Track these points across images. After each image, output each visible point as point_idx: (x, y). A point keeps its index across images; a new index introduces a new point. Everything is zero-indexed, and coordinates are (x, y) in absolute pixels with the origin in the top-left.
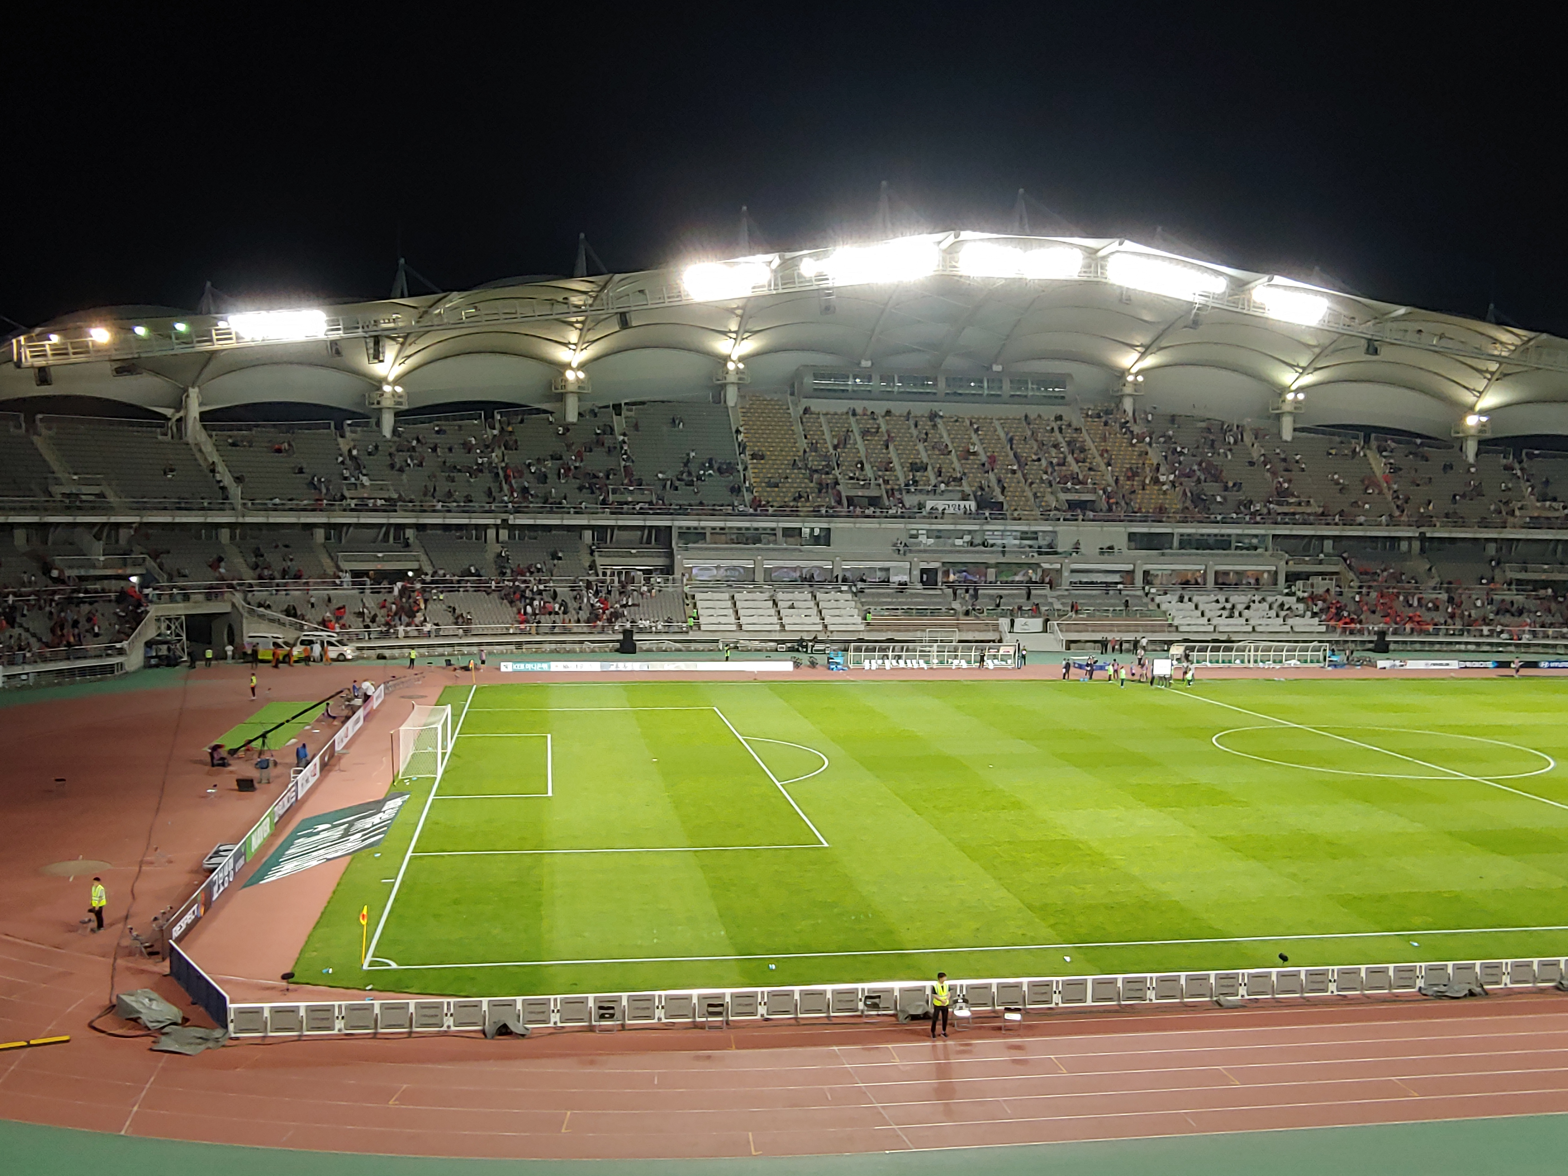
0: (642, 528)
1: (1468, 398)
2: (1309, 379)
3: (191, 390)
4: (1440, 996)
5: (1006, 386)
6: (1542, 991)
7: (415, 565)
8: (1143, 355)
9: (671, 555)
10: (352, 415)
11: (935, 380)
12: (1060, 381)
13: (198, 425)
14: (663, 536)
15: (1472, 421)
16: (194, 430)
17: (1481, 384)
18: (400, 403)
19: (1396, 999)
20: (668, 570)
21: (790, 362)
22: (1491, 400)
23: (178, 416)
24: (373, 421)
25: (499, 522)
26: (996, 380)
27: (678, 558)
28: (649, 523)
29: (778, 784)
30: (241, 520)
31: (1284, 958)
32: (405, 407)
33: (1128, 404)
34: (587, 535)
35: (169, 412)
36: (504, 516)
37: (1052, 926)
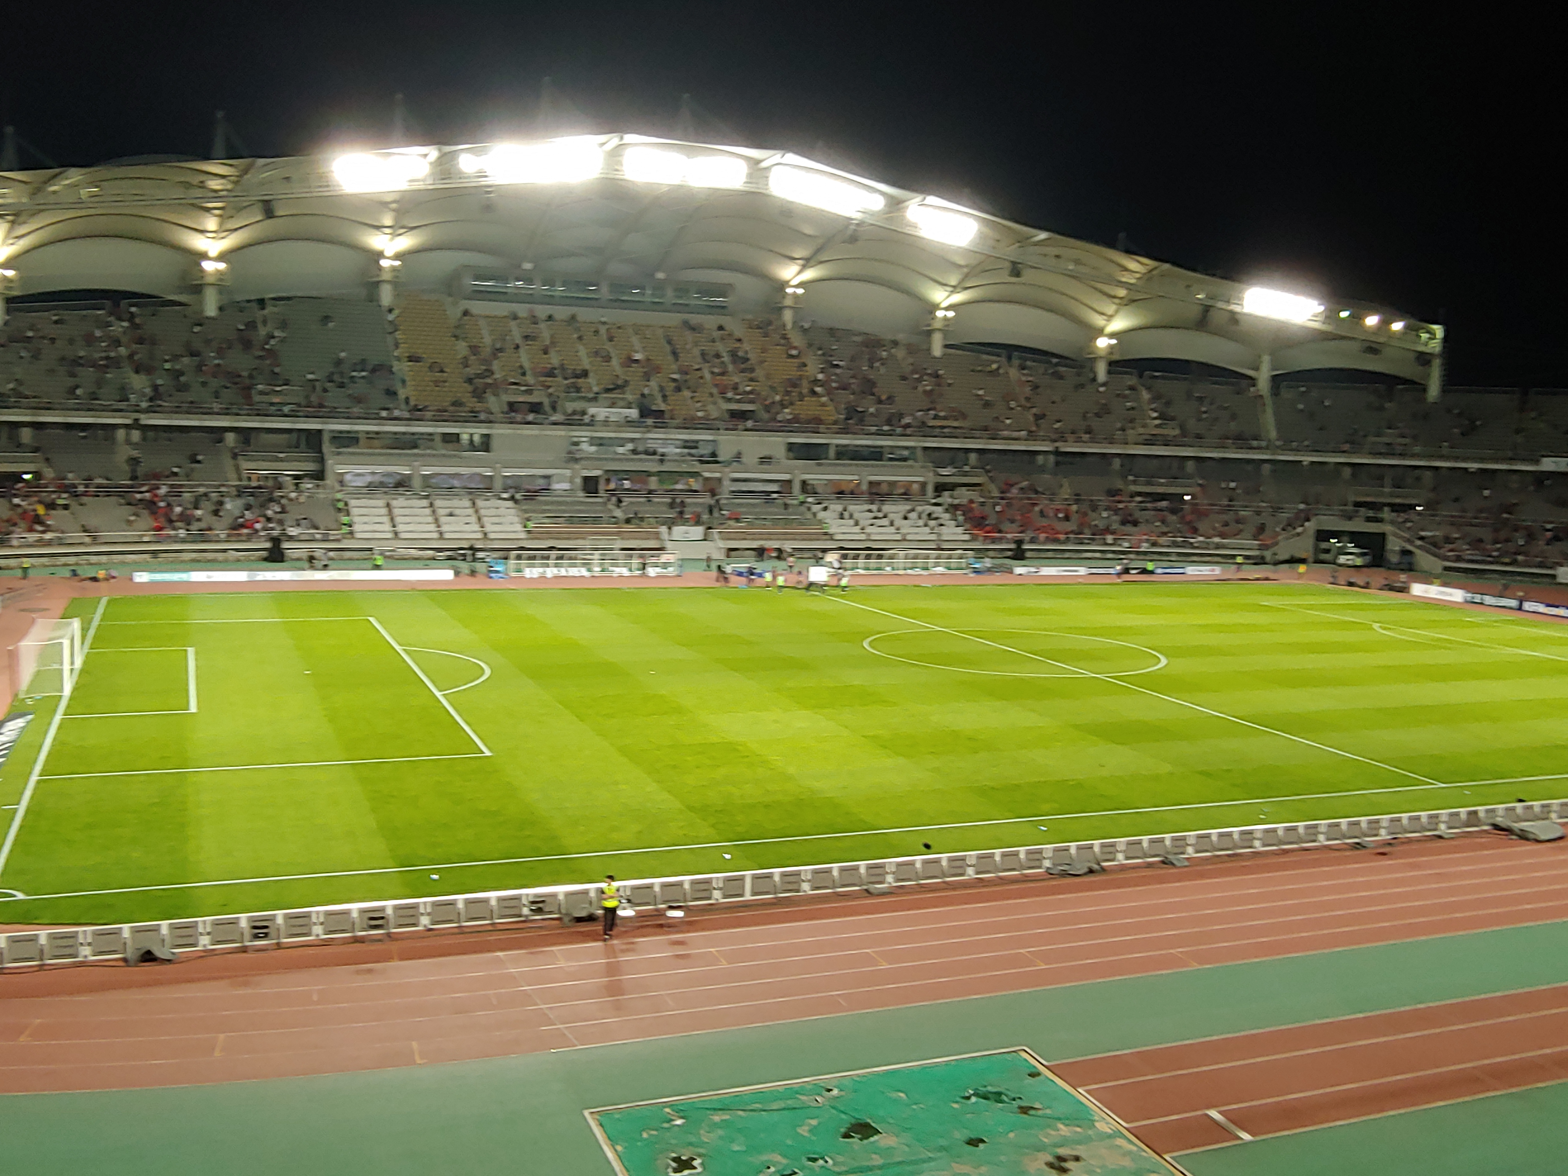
0: (290, 431)
1: (1102, 319)
2: (958, 298)
4: (1065, 872)
5: (670, 293)
6: (1150, 865)
7: (34, 467)
8: (804, 267)
9: (321, 460)
11: (598, 285)
12: (722, 290)
14: (312, 440)
15: (1104, 341)
17: (1113, 307)
18: (12, 289)
20: (319, 476)
21: (448, 261)
22: (1122, 322)
25: (129, 422)
26: (659, 287)
27: (329, 462)
28: (299, 426)
29: (438, 694)
31: (927, 846)
32: (17, 293)
33: (788, 316)
34: (230, 437)
36: (136, 416)
37: (713, 827)
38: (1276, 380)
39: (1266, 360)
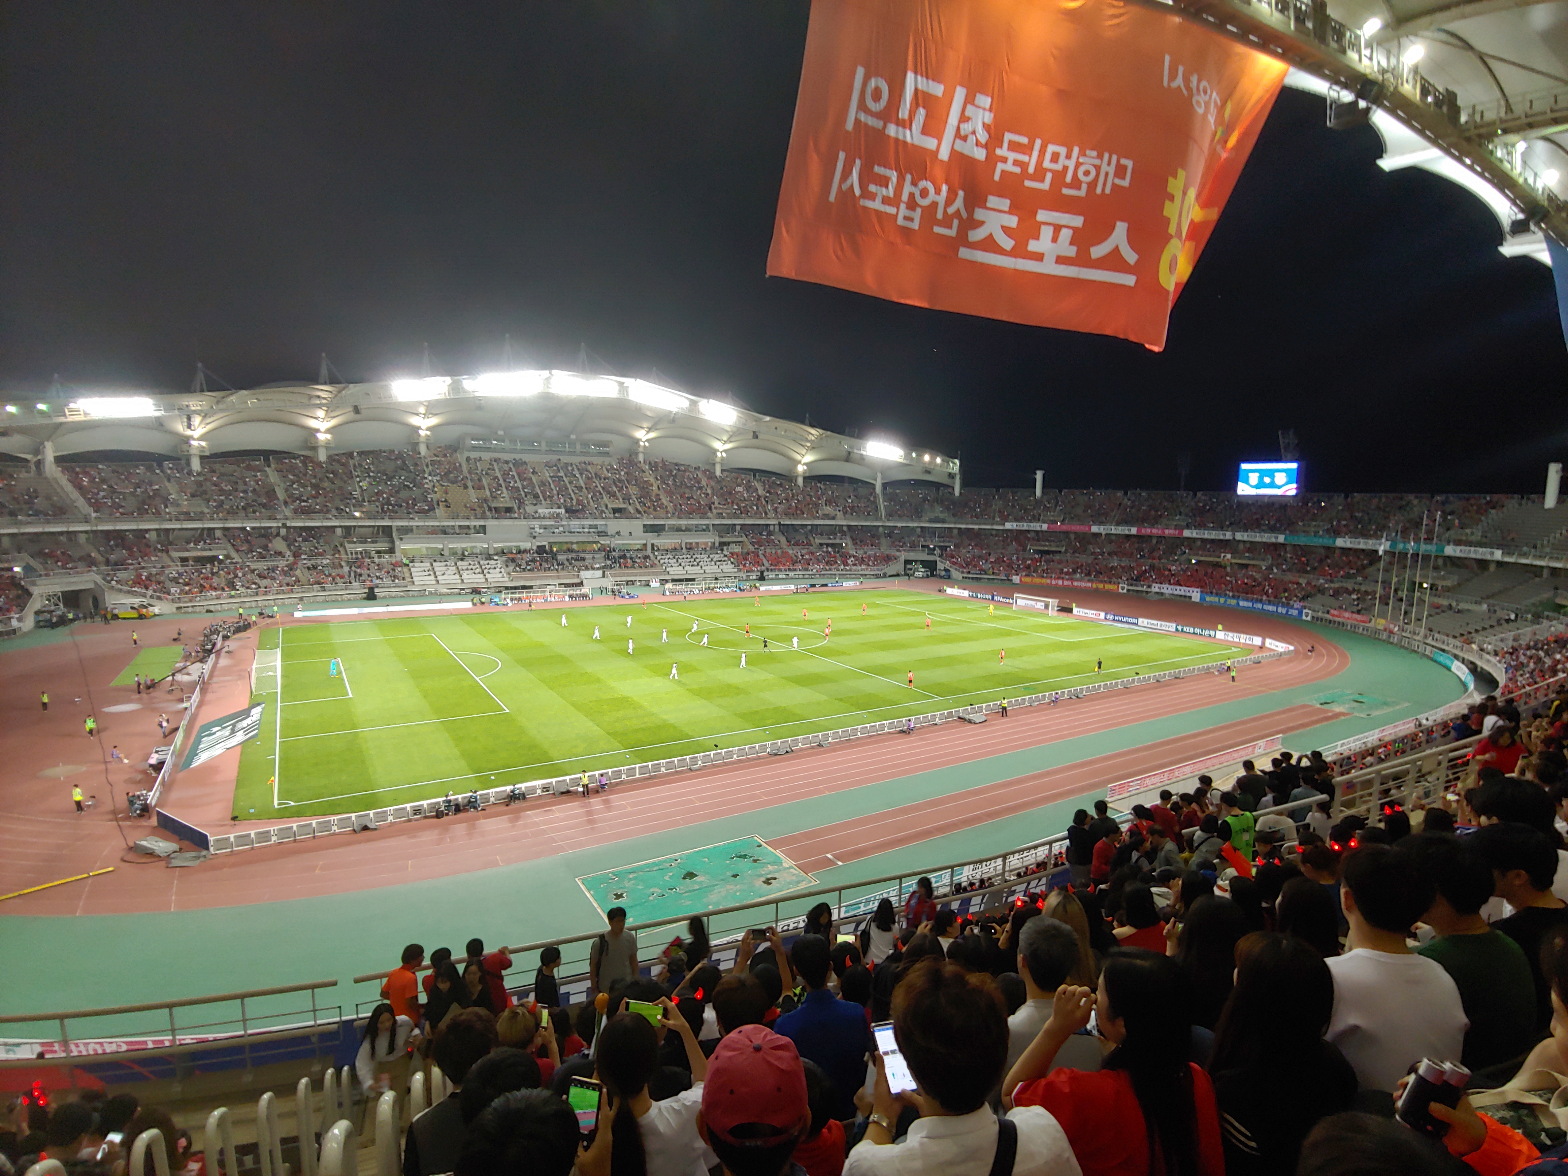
0: (373, 527)
1: (799, 457)
2: (729, 446)
3: (46, 443)
4: (776, 754)
5: (578, 447)
6: (813, 748)
7: (225, 552)
8: (648, 432)
9: (392, 542)
10: (168, 458)
11: (540, 443)
12: (605, 444)
13: (54, 466)
14: (387, 531)
15: (801, 469)
16: (51, 469)
17: (804, 451)
18: (204, 452)
19: (759, 758)
20: (392, 551)
21: (455, 432)
22: (809, 458)
23: (36, 459)
24: (183, 462)
25: (280, 525)
26: (572, 444)
27: (397, 542)
28: (378, 524)
29: (477, 679)
30: (94, 528)
31: (716, 746)
32: (207, 454)
33: (641, 458)
34: (339, 531)
35: (28, 457)
36: (284, 521)
37: (620, 742)
38: (885, 486)
39: (879, 475)
